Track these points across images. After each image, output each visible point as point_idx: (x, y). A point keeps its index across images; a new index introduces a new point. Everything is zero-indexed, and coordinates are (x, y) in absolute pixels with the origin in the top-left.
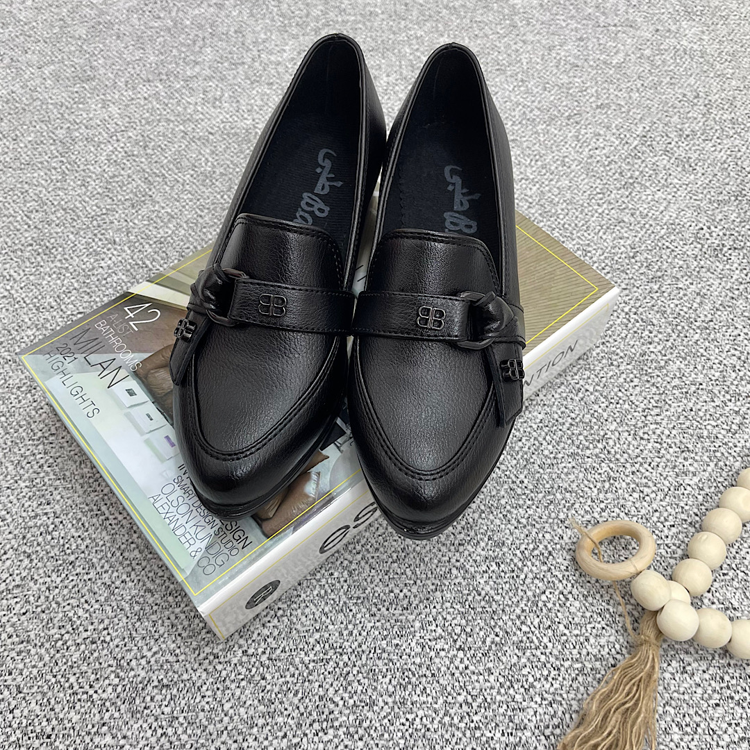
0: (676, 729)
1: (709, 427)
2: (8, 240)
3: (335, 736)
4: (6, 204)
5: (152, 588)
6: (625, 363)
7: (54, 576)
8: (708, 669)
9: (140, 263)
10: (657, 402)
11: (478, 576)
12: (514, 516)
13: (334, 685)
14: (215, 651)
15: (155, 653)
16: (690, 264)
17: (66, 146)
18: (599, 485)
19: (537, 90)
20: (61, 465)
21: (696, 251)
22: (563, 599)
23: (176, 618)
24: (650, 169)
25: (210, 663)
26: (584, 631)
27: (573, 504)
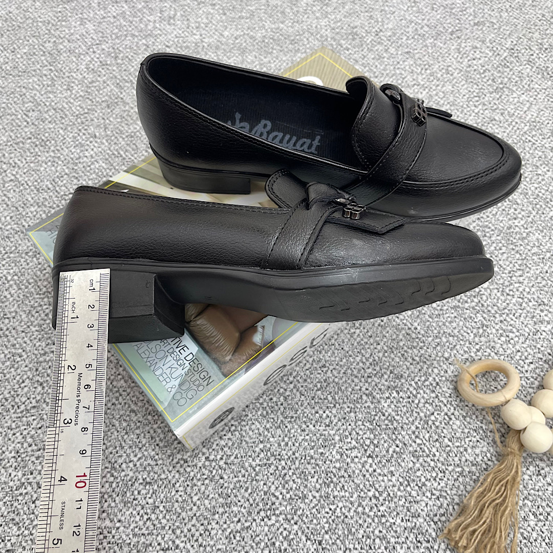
0: (532, 517)
3: (277, 521)
4: (9, 105)
5: (135, 409)
6: (495, 235)
10: (520, 265)
11: (383, 401)
12: (410, 355)
13: (275, 483)
14: (185, 457)
15: (140, 459)
16: (547, 154)
17: (54, 56)
18: (475, 331)
19: (426, 10)
22: (447, 419)
23: (155, 432)
24: (516, 77)
25: (181, 466)
26: (463, 443)
27: (455, 346)
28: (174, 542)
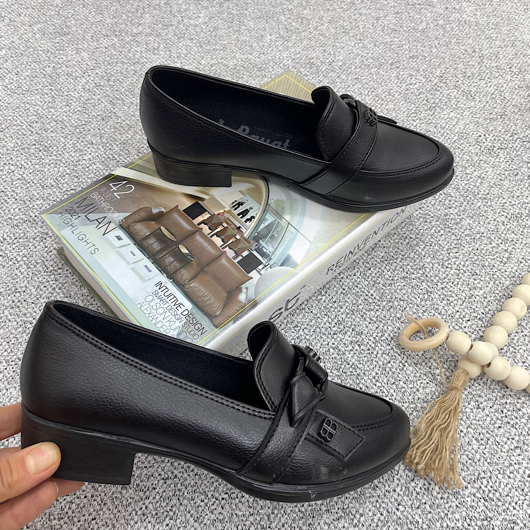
0: (475, 442)
1: (489, 260)
2: (18, 141)
6: (434, 221)
8: (493, 406)
9: (111, 157)
10: (456, 244)
11: (347, 353)
12: (368, 316)
16: (474, 158)
17: (53, 79)
18: (421, 296)
19: (370, 46)
20: (67, 288)
21: (477, 150)
22: (402, 366)
24: (446, 98)
26: (415, 385)
27: (405, 308)
28: (172, 473)
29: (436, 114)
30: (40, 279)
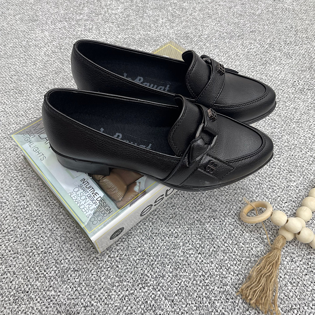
0: (289, 284)
1: (300, 162)
2: (3, 87)
3: (148, 290)
4: (2, 73)
5: (69, 230)
7: (28, 226)
8: (302, 260)
10: (278, 152)
11: (206, 224)
12: (220, 199)
13: (147, 269)
14: (97, 256)
15: (72, 257)
16: (291, 96)
17: (26, 49)
18: (255, 186)
19: (225, 25)
20: (29, 181)
21: (293, 91)
22: (242, 232)
23: (80, 243)
24: (273, 57)
25: (95, 261)
26: (250, 245)
27: (245, 194)
28: (90, 302)
29: (266, 68)
30: (13, 175)
